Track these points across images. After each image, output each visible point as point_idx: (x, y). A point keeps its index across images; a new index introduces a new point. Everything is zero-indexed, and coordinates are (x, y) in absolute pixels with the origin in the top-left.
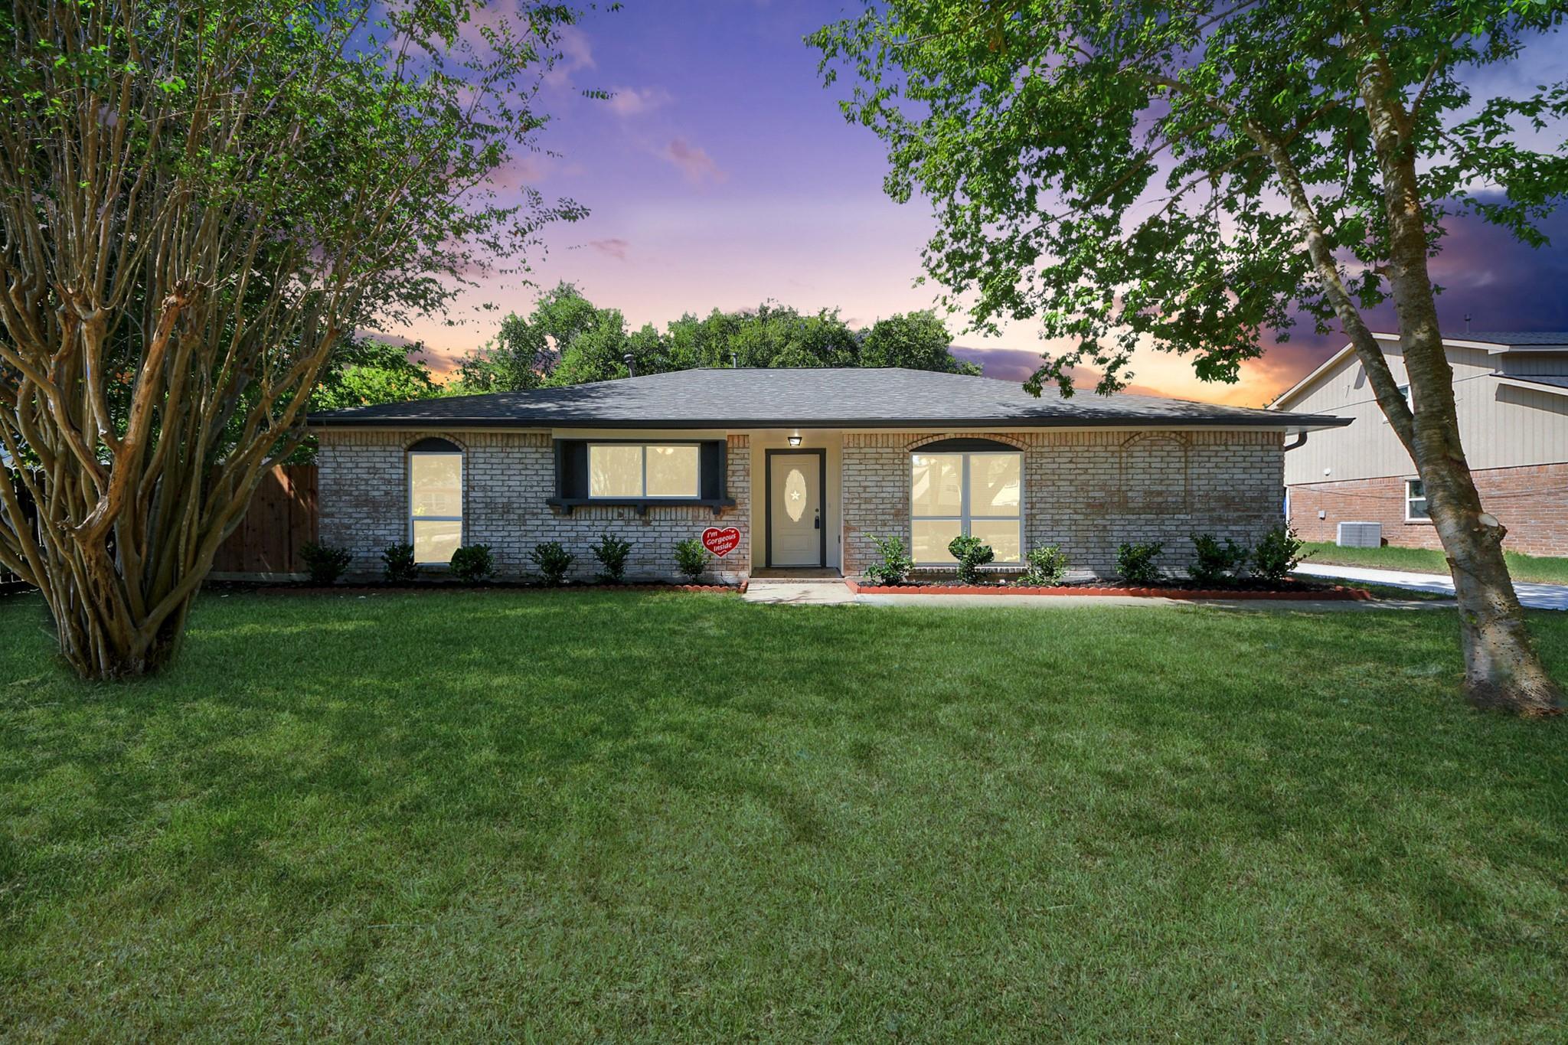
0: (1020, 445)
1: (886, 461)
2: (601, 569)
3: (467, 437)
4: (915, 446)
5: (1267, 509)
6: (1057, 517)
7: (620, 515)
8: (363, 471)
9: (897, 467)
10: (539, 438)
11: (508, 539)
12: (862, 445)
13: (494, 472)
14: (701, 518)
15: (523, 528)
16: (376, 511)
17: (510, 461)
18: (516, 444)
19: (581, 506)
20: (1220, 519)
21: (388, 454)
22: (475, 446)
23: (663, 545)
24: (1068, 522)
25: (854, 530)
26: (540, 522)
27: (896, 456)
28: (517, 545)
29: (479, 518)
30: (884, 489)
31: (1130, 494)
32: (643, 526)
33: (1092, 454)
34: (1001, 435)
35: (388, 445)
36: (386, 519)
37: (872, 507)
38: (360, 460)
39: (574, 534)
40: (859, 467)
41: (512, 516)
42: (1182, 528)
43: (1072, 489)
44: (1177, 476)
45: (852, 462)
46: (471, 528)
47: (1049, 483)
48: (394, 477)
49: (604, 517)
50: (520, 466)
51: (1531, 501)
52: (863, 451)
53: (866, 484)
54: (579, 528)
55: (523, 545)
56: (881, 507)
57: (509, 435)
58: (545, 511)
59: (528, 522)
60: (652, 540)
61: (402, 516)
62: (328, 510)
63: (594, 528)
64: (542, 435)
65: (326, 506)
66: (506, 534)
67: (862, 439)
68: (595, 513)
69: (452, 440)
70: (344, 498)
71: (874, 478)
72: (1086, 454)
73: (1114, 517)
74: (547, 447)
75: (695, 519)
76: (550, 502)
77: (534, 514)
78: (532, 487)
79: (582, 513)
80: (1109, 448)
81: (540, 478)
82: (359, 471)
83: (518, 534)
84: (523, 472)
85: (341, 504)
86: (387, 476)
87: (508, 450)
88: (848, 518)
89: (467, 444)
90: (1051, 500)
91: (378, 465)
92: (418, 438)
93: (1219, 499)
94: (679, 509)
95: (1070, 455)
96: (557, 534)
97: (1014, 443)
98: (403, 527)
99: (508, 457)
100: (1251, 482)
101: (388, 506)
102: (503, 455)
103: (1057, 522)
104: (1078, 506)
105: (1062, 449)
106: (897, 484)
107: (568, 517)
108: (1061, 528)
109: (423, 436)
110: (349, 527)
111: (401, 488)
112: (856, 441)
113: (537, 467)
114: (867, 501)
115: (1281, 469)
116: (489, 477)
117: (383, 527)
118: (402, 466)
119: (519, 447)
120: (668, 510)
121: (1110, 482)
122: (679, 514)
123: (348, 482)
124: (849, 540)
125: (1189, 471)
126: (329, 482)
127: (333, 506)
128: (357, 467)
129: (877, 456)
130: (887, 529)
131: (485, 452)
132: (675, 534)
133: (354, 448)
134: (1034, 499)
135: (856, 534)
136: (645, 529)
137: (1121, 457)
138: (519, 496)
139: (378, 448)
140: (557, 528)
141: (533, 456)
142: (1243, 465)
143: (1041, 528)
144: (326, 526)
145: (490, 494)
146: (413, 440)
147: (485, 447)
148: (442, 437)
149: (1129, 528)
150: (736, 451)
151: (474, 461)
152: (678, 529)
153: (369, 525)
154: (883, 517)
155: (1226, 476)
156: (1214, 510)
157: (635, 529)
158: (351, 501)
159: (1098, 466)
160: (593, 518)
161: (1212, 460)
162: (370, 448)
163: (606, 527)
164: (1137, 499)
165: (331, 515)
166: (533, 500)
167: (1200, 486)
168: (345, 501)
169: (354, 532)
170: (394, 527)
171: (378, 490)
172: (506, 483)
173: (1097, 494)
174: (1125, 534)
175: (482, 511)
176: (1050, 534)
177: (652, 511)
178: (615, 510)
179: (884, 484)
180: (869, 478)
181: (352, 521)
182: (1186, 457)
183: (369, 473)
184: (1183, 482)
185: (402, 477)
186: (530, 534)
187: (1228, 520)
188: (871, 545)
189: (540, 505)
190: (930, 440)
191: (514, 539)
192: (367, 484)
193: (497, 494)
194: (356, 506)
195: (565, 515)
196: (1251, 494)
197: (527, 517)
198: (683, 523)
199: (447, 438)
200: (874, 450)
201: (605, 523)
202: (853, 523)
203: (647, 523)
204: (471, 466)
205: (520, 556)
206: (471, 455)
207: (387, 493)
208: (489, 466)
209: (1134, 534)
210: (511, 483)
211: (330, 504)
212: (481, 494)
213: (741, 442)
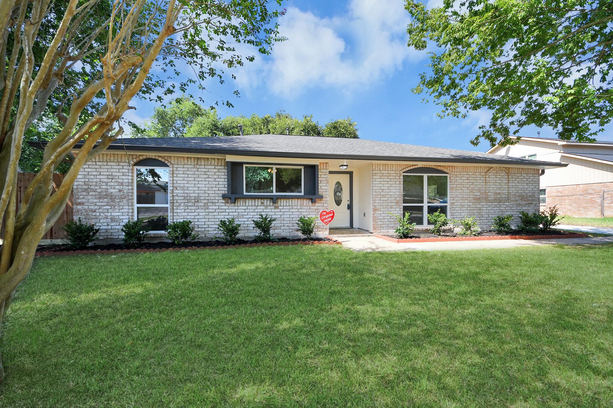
0: (448, 171)
1: (392, 177)
2: (257, 232)
3: (173, 158)
4: (405, 170)
5: (534, 200)
6: (462, 204)
7: (262, 203)
8: (104, 177)
9: (397, 180)
10: (216, 161)
11: (198, 217)
12: (381, 169)
13: (189, 179)
14: (305, 205)
15: (207, 211)
16: (113, 201)
17: (199, 173)
18: (203, 164)
19: (241, 198)
20: (520, 205)
21: (121, 167)
22: (178, 164)
23: (285, 219)
24: (466, 206)
25: (378, 210)
26: (217, 207)
27: (396, 175)
28: (204, 220)
29: (180, 205)
30: (392, 191)
31: (489, 194)
32: (275, 209)
33: (475, 176)
34: (440, 166)
35: (121, 162)
36: (119, 206)
37: (386, 199)
38: (102, 170)
39: (237, 214)
40: (380, 180)
41: (200, 204)
42: (507, 208)
43: (468, 191)
44: (505, 187)
45: (377, 177)
46: (175, 211)
47: (459, 188)
48: (125, 181)
49: (253, 204)
50: (205, 176)
51: (573, 197)
52: (382, 172)
53: (383, 188)
54: (239, 211)
55: (207, 220)
56: (390, 199)
57: (198, 158)
58: (220, 201)
59: (210, 207)
60: (279, 216)
61: (130, 204)
62: (79, 201)
63: (248, 211)
64: (218, 159)
65: (78, 198)
66: (197, 214)
67: (381, 166)
68: (249, 202)
69: (163, 160)
70: (91, 193)
71: (387, 185)
72: (473, 176)
73: (483, 204)
74: (221, 165)
75: (302, 205)
76: (224, 197)
77: (213, 203)
78: (212, 187)
79: (241, 202)
80: (482, 174)
81: (217, 183)
82: (101, 177)
83: (204, 214)
84: (207, 179)
85: (89, 197)
86: (120, 181)
87: (198, 167)
88: (375, 204)
89: (173, 162)
90: (460, 196)
91: (114, 174)
92: (141, 158)
93: (519, 196)
94: (293, 200)
95: (467, 176)
96: (227, 214)
97: (446, 170)
98: (131, 211)
99: (198, 171)
100: (530, 189)
101: (121, 198)
102: (195, 169)
103: (462, 206)
104: (470, 199)
105: (464, 173)
106: (397, 188)
107: (233, 204)
108: (464, 209)
109: (144, 157)
110: (95, 211)
111: (130, 187)
112: (379, 167)
113: (215, 177)
114: (384, 196)
115: (539, 184)
116: (186, 182)
117: (117, 211)
118: (130, 174)
119: (205, 165)
120: (288, 200)
121: (482, 189)
122: (293, 202)
123: (94, 184)
124: (376, 215)
125: (509, 184)
126: (81, 183)
127: (83, 198)
128: (100, 175)
129: (388, 175)
130: (392, 209)
131: (183, 168)
132: (291, 213)
133: (98, 163)
134: (454, 196)
135: (379, 212)
136: (276, 211)
137: (486, 178)
138: (205, 193)
139: (115, 164)
140: (227, 211)
141: (213, 170)
142: (527, 182)
143: (456, 209)
144: (78, 211)
145: (187, 191)
146: (138, 159)
147: (184, 165)
148: (157, 158)
149: (489, 208)
150: (322, 171)
151: (177, 172)
152: (293, 210)
153: (108, 209)
154: (391, 204)
155: (521, 187)
156: (517, 201)
157: (270, 210)
158: (95, 195)
159: (477, 181)
160: (247, 204)
161: (517, 180)
162: (109, 164)
163: (255, 209)
164: (492, 197)
165: (82, 204)
166: (213, 195)
167: (513, 190)
168: (92, 195)
169: (98, 214)
170: (125, 210)
171: (114, 188)
172: (197, 185)
173: (477, 194)
174: (487, 211)
175: (182, 201)
176: (460, 211)
177: (279, 201)
178: (260, 200)
179: (391, 188)
180: (385, 185)
181: (96, 207)
182: (508, 178)
183: (108, 178)
184: (507, 189)
185: (130, 181)
186: (211, 214)
187: (522, 205)
188: (386, 217)
189: (217, 198)
190: (412, 168)
191: (201, 217)
192: (107, 185)
193: (191, 192)
194: (100, 198)
195: (232, 203)
196: (529, 194)
197: (209, 204)
198: (296, 207)
199: (160, 159)
200: (387, 172)
201: (254, 208)
202: (377, 207)
203: (277, 208)
204: (175, 175)
205: (205, 226)
206: (175, 169)
207: (120, 191)
208: (187, 176)
209: (490, 211)
210: (199, 186)
211: (81, 197)
212: (181, 192)
213: (325, 166)
